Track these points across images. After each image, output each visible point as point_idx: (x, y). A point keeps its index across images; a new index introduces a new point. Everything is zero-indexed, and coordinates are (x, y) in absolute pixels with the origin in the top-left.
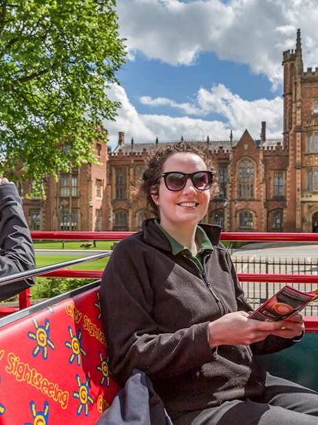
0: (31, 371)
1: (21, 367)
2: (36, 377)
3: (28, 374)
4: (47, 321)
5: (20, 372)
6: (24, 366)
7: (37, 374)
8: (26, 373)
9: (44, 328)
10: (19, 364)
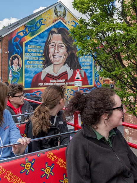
0: (17, 179)
1: (12, 176)
2: (19, 181)
3: (15, 179)
4: (34, 159)
5: (11, 178)
6: (13, 176)
7: (19, 180)
8: (14, 179)
9: (31, 162)
10: (11, 175)
